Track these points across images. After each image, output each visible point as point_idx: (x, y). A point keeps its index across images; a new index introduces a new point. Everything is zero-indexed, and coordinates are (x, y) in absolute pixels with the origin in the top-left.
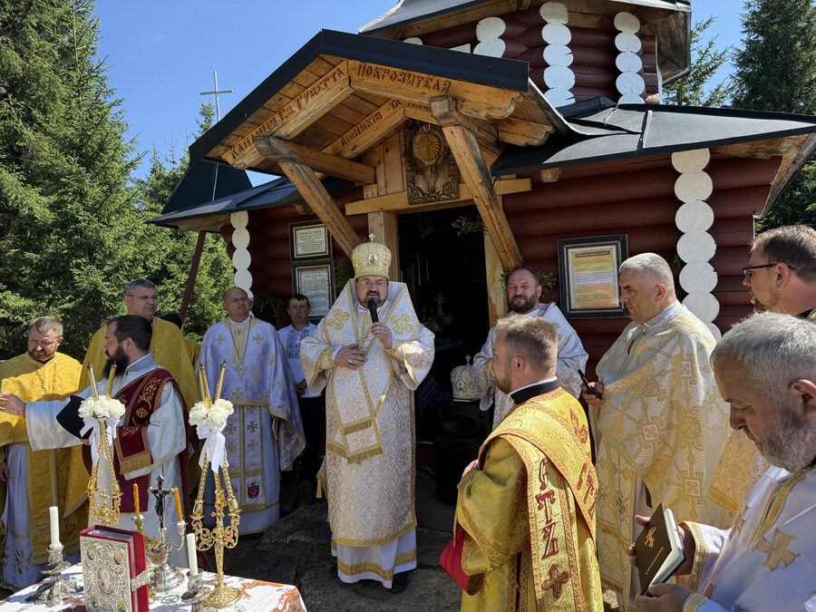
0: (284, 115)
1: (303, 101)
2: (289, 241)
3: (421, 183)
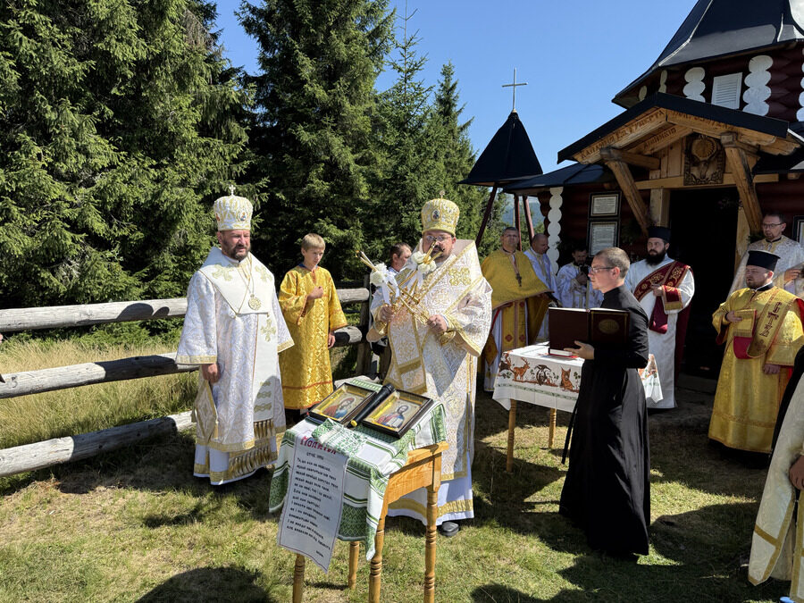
0: (620, 135)
1: (634, 128)
2: (589, 204)
3: (695, 172)
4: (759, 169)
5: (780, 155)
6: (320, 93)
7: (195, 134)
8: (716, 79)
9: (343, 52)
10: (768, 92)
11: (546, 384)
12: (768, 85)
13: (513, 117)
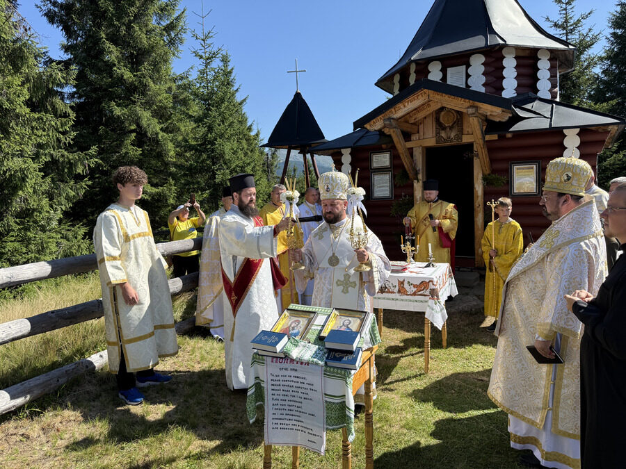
0: (396, 109)
2: (369, 160)
3: (443, 134)
4: (488, 131)
5: (500, 122)
6: (128, 75)
7: (28, 110)
8: (449, 70)
9: (144, 41)
10: (483, 79)
11: (387, 292)
12: (483, 74)
13: (298, 96)
